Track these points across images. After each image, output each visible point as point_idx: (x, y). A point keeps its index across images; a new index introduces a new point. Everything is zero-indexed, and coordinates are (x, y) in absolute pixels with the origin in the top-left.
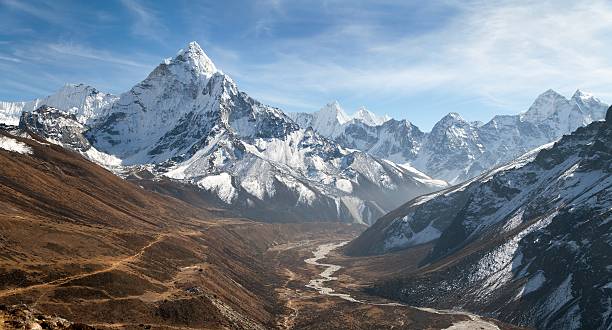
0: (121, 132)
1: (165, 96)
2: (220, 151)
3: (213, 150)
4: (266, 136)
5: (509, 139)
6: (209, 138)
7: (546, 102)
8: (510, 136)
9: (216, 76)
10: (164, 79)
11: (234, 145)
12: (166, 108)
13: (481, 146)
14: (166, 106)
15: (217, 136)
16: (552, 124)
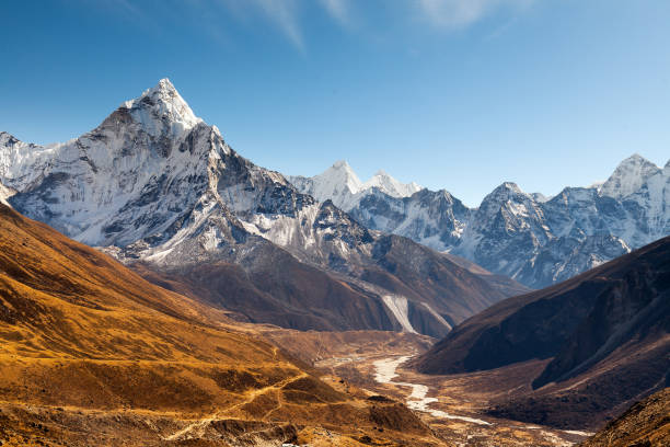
0: (61, 200)
1: (125, 152)
2: (213, 232)
3: (202, 229)
4: (269, 211)
5: (584, 220)
6: (195, 212)
7: (631, 171)
8: (586, 215)
9: (201, 127)
10: (123, 130)
11: (230, 223)
12: (126, 170)
13: (546, 228)
14: (126, 165)
15: (205, 210)
16: (641, 201)
